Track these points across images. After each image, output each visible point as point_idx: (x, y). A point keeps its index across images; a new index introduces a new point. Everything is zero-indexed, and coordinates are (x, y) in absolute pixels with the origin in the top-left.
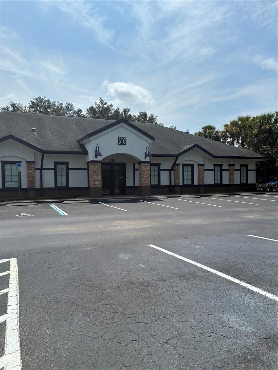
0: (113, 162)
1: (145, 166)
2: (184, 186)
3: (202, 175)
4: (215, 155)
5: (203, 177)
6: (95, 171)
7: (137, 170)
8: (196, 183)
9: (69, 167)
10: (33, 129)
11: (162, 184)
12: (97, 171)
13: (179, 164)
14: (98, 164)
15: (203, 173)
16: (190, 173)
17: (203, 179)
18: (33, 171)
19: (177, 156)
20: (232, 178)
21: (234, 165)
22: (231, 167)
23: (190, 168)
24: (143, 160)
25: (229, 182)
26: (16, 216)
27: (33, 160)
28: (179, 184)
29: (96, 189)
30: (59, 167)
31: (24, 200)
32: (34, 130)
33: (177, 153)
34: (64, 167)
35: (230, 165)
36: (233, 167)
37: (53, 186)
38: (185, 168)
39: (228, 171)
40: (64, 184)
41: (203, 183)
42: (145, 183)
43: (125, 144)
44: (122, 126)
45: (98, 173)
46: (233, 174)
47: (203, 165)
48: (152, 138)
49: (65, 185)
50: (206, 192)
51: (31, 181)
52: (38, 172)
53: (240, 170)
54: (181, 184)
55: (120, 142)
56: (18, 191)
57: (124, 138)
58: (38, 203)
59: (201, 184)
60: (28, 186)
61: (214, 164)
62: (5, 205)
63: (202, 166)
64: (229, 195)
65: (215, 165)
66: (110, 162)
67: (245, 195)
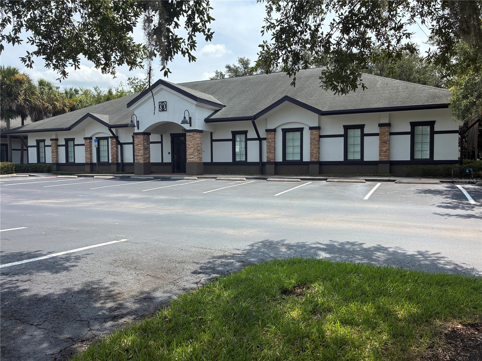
55: (161, 108)
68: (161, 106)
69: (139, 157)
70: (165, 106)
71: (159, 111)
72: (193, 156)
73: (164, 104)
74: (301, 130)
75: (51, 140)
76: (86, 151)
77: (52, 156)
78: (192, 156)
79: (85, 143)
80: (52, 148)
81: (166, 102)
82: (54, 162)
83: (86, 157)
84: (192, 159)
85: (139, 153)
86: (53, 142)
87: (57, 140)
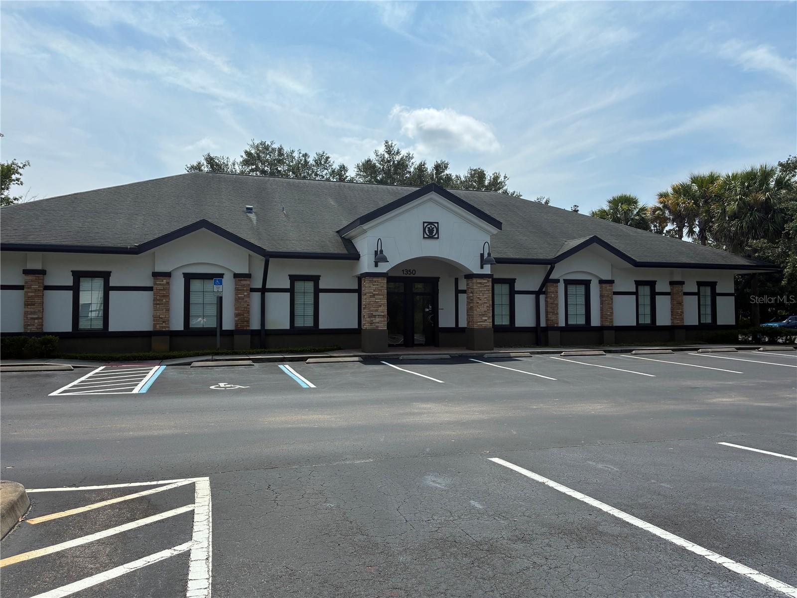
0: (412, 275)
1: (480, 283)
2: (569, 329)
3: (609, 304)
4: (638, 260)
5: (612, 308)
6: (374, 295)
7: (464, 292)
8: (595, 322)
9: (321, 287)
10: (248, 209)
11: (519, 323)
12: (377, 295)
13: (558, 281)
14: (379, 279)
15: (612, 299)
16: (582, 300)
17: (612, 313)
18: (246, 294)
19: (552, 263)
20: (679, 311)
21: (682, 283)
22: (677, 288)
23: (581, 289)
24: (476, 270)
25: (671, 319)
26: (211, 387)
27: (248, 273)
28: (557, 324)
29: (375, 332)
30: (299, 285)
31: (227, 354)
32: (251, 209)
33: (551, 256)
34: (310, 286)
35: (672, 283)
36: (680, 286)
37: (287, 327)
38: (571, 289)
39: (669, 297)
40: (310, 323)
41: (612, 322)
42: (480, 322)
43: (438, 238)
44: (431, 199)
45: (380, 299)
46: (680, 303)
47: (611, 282)
48: (497, 224)
49: (312, 325)
50: (617, 343)
51: (242, 315)
52: (257, 296)
53: (697, 294)
54: (562, 324)
55: (427, 232)
56: (216, 335)
57: (436, 225)
58: (255, 360)
59: (607, 324)
60: (236, 325)
61: (635, 281)
62: (189, 364)
63: (608, 285)
64: (673, 350)
65: (638, 283)
66: (405, 275)
67: (710, 350)
68: (427, 229)
69: (377, 320)
70: (435, 229)
71: (424, 238)
72: (486, 318)
73: (433, 227)
74: (587, 284)
75: (26, 272)
76: (155, 304)
77: (26, 313)
78: (484, 318)
79: (155, 284)
80: (26, 293)
81: (438, 223)
82: (33, 329)
83: (156, 318)
84: (485, 323)
85: (377, 311)
86: (30, 278)
87: (43, 272)
